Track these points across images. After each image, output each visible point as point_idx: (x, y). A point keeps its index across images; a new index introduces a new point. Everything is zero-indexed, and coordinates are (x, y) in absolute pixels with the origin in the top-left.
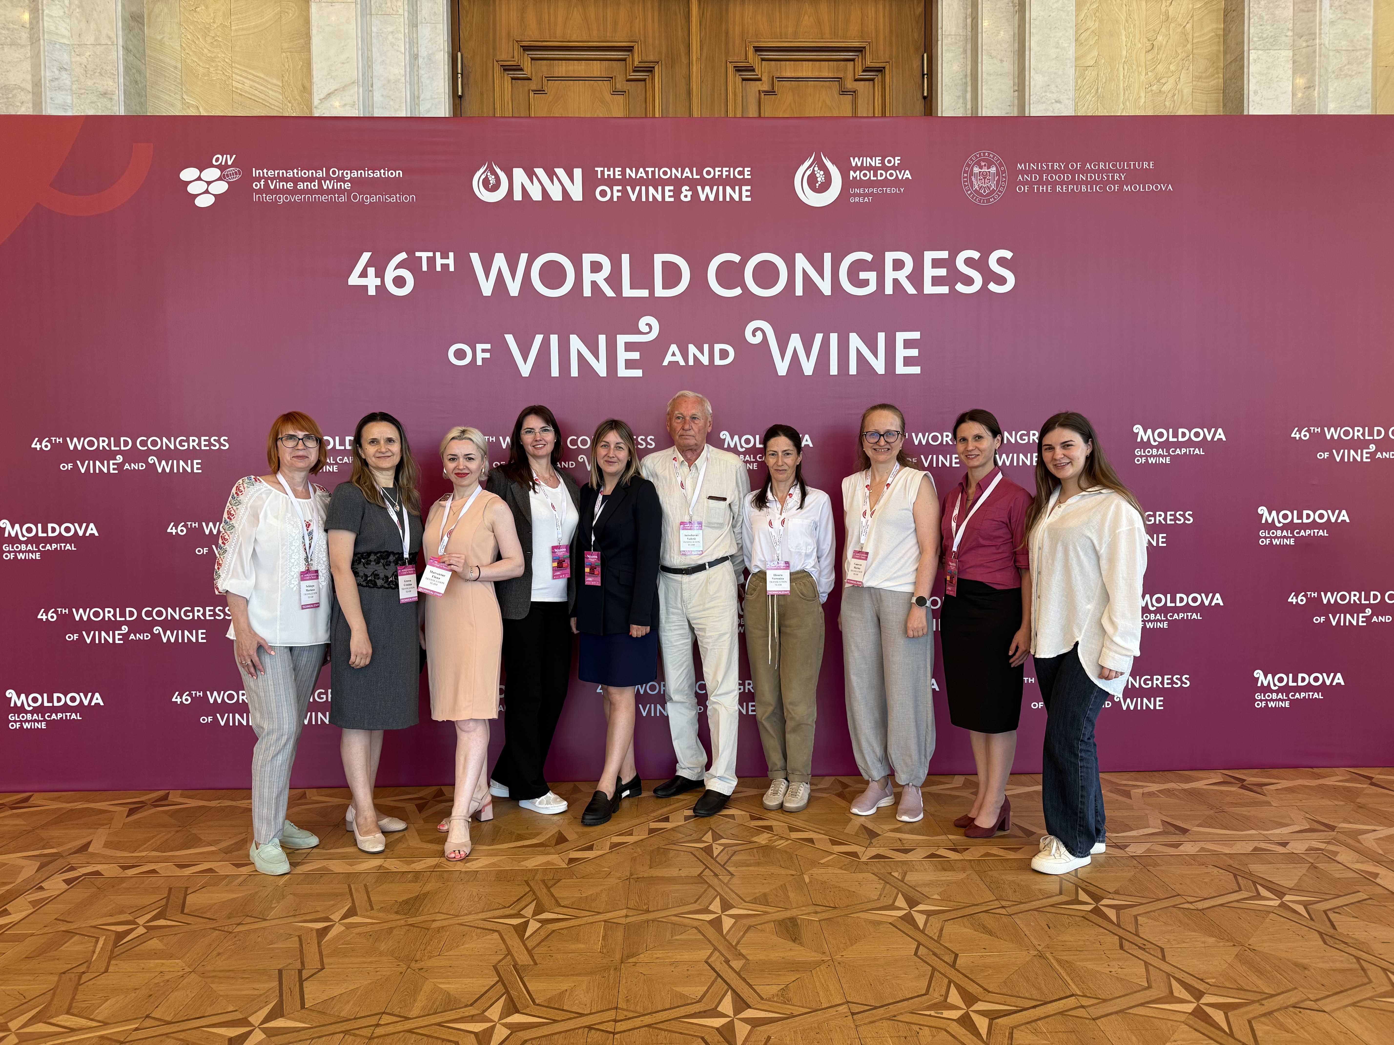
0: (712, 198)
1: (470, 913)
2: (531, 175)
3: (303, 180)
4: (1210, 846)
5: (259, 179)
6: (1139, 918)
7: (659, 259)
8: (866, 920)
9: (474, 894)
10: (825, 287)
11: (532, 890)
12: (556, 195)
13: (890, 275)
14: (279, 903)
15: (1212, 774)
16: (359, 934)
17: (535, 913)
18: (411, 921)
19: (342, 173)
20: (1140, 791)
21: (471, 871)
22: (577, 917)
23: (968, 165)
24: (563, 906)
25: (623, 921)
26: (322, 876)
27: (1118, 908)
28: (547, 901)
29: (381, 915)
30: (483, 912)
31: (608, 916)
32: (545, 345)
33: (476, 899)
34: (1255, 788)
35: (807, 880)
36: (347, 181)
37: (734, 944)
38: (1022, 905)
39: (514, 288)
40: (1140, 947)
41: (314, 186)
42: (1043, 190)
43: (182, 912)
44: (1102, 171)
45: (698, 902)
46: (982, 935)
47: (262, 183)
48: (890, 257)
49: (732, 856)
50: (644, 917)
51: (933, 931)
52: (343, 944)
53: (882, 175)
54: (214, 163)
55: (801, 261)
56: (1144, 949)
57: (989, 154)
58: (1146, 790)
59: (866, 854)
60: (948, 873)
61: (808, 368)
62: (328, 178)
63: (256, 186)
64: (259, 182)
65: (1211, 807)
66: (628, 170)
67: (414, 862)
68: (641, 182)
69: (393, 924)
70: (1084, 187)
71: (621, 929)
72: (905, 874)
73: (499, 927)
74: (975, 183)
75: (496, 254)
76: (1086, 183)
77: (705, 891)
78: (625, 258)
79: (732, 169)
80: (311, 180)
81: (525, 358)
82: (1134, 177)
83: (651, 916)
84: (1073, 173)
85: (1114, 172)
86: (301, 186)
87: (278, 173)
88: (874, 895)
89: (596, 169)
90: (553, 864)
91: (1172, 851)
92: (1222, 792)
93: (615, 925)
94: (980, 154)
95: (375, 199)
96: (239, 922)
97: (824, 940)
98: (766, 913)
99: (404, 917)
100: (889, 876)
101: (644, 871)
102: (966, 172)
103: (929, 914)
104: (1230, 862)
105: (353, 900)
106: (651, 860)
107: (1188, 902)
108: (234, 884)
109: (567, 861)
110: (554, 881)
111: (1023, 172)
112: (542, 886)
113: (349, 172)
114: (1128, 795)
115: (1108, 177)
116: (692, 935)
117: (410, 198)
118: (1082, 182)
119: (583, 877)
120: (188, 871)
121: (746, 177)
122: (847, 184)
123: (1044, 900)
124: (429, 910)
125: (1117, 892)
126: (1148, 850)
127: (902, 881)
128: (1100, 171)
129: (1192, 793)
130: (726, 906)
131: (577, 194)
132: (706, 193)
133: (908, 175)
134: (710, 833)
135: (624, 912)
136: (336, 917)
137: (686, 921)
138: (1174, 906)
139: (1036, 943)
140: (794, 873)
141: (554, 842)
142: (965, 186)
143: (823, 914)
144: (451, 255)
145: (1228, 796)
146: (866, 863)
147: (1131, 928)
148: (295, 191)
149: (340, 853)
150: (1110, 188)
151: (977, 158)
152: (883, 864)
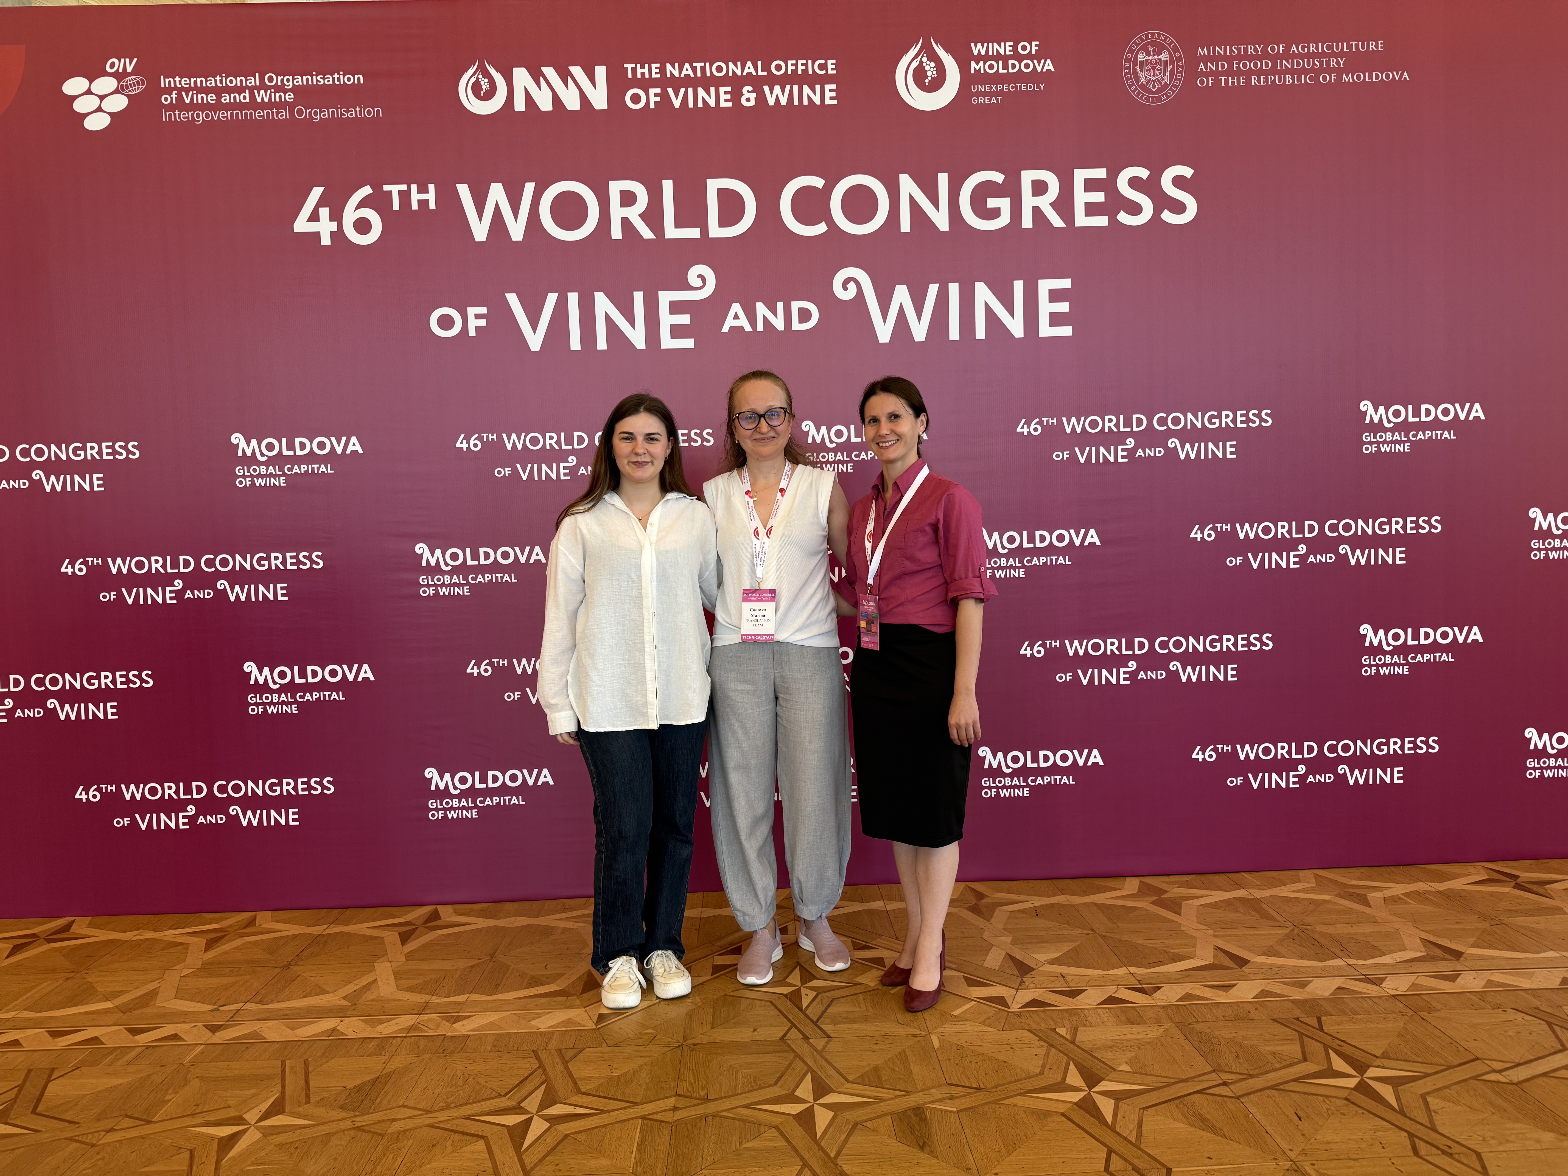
0: (784, 101)
1: (448, 1107)
2: (537, 76)
3: (229, 90)
4: (1498, 977)
5: (169, 91)
6: (1429, 1099)
7: (714, 185)
8: (1026, 1110)
9: (459, 1073)
10: (941, 220)
11: (541, 1066)
12: (572, 103)
13: (1028, 202)
14: (176, 1093)
15: (1470, 868)
16: (280, 1146)
17: (543, 1106)
18: (360, 1121)
19: (282, 80)
20: (1379, 895)
21: (459, 1036)
22: (603, 1112)
23: (1131, 51)
24: (584, 1093)
25: (669, 1117)
26: (248, 1046)
27: (1394, 1082)
28: (561, 1085)
29: (320, 1112)
30: (467, 1104)
31: (649, 1108)
32: (561, 308)
33: (460, 1083)
34: (1535, 888)
35: (936, 1044)
36: (289, 90)
37: (832, 1155)
38: (1252, 1081)
39: (517, 230)
40: (1444, 1152)
41: (245, 98)
42: (1233, 83)
43: (34, 1112)
44: (1314, 55)
45: (780, 1083)
46: (1202, 1133)
47: (174, 96)
48: (1028, 177)
49: (829, 1006)
50: (701, 1110)
51: (1128, 1128)
52: (253, 1164)
53: (1014, 66)
54: (108, 70)
55: (907, 185)
56: (1451, 1155)
57: (1159, 35)
58: (1388, 893)
59: (1018, 999)
60: (1136, 1028)
61: (919, 331)
62: (263, 86)
63: (166, 99)
64: (170, 94)
65: (1484, 917)
66: (669, 67)
67: (381, 1022)
68: (687, 82)
69: (334, 1127)
70: (1288, 78)
71: (666, 1131)
72: (1076, 1030)
73: (486, 1130)
74: (1140, 75)
75: (492, 185)
76: (1292, 72)
77: (790, 1064)
78: (668, 186)
79: (810, 62)
80: (240, 90)
81: (534, 325)
82: (1355, 62)
83: (711, 1108)
84: (1274, 58)
85: (1329, 56)
86: (226, 99)
87: (195, 82)
88: (1034, 1066)
89: (625, 66)
90: (575, 1023)
91: (1446, 986)
92: (1492, 894)
93: (656, 1124)
94: (1147, 35)
95: (326, 114)
96: (110, 1126)
97: (966, 1146)
98: (879, 1100)
99: (352, 1114)
100: (1053, 1034)
101: (703, 1034)
102: (1128, 60)
103: (1117, 1097)
104: (1536, 1002)
105: (283, 1087)
106: (713, 1016)
107: (1494, 1071)
108: (120, 1063)
109: (595, 1019)
110: (574, 1051)
111: (1206, 59)
112: (558, 1060)
113: (291, 78)
114: (1365, 902)
115: (1321, 63)
116: (770, 1140)
117: (375, 111)
118: (1287, 71)
119: (616, 1045)
120: (63, 1042)
121: (830, 72)
122: (967, 79)
123: (1283, 1071)
124: (389, 1101)
125: (1385, 1056)
126: (1414, 986)
127: (1073, 1042)
128: (1309, 56)
129: (1449, 896)
130: (821, 1089)
131: (599, 100)
132: (776, 95)
133: (1049, 66)
134: (797, 970)
135: (671, 1102)
136: (252, 1116)
137: (762, 1116)
138: (1475, 1078)
139: (1285, 1146)
140: (917, 1032)
141: (580, 988)
142: (1127, 79)
143: (963, 1100)
144: (431, 187)
145: (1501, 900)
146: (1019, 1015)
147: (1422, 1116)
148: (218, 106)
149: (281, 1009)
150: (1325, 78)
151: (1143, 40)
152: (1042, 1015)
